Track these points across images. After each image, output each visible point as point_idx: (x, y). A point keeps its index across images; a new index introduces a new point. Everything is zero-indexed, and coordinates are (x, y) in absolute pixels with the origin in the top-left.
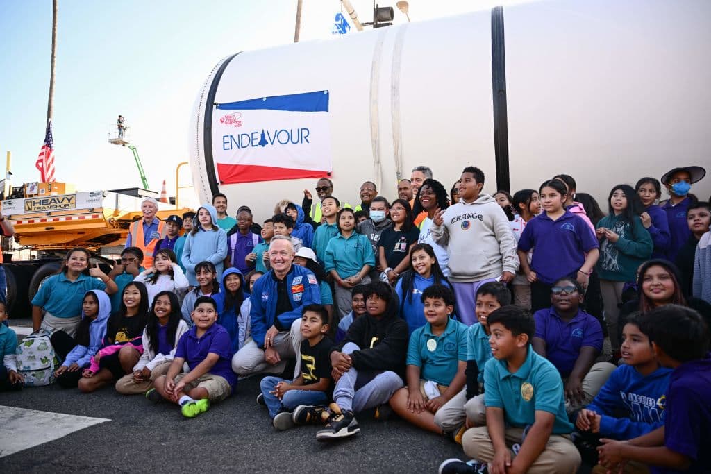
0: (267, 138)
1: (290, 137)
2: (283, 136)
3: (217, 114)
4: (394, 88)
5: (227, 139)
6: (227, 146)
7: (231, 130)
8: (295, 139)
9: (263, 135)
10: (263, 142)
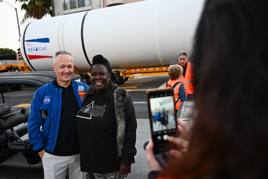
0: (37, 49)
1: (42, 49)
2: (41, 49)
3: (26, 43)
4: (62, 38)
5: (29, 49)
6: (29, 51)
7: (30, 47)
8: (43, 49)
9: (36, 48)
10: (37, 50)
